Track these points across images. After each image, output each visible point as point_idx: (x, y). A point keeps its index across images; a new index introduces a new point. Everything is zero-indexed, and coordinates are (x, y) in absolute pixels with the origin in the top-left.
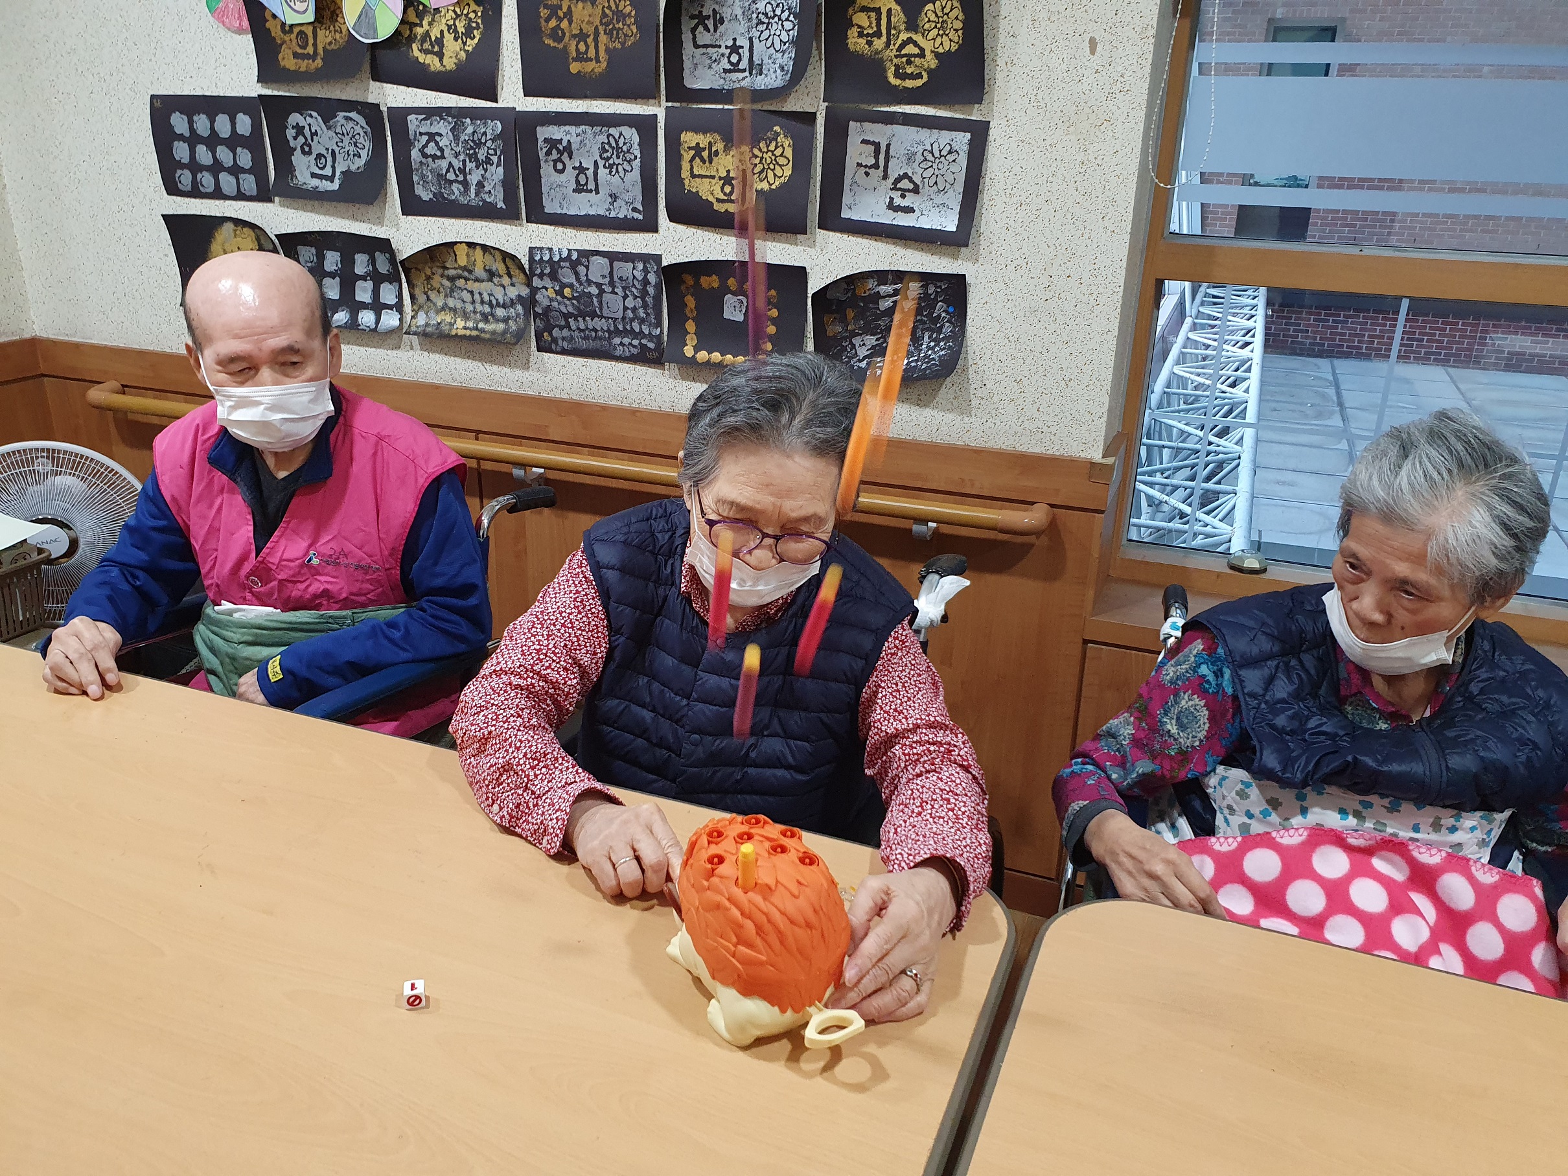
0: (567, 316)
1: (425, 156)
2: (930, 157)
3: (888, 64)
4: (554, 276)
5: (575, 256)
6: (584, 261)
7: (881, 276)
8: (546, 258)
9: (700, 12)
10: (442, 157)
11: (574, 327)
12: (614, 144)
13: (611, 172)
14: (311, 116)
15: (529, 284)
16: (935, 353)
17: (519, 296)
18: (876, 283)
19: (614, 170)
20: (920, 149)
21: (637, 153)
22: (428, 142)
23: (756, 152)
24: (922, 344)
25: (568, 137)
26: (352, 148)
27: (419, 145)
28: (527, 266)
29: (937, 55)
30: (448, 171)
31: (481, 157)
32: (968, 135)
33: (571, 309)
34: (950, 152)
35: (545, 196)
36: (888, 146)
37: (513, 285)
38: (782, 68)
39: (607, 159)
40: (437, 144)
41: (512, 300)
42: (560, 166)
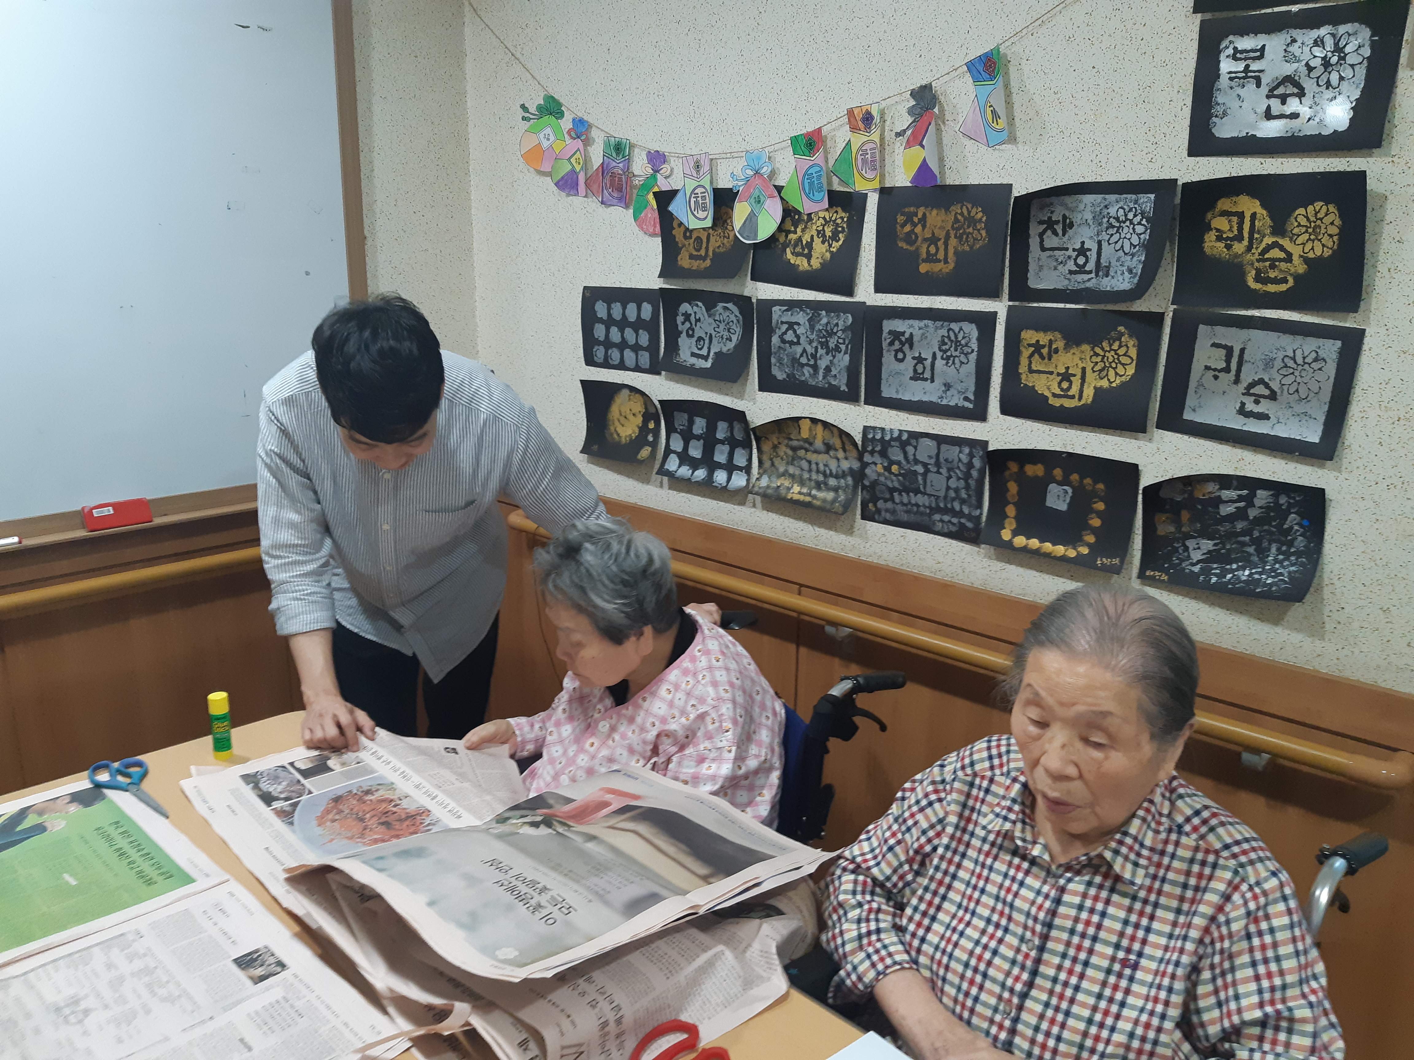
0: (892, 490)
1: (783, 341)
2: (1291, 364)
3: (1248, 268)
4: (883, 454)
5: (905, 437)
6: (913, 442)
7: (1225, 481)
8: (878, 436)
9: (1050, 218)
10: (798, 343)
11: (897, 500)
12: (953, 338)
13: (947, 363)
14: (697, 305)
15: (860, 458)
16: (1284, 567)
17: (851, 469)
18: (1217, 487)
19: (951, 362)
20: (1281, 355)
21: (974, 345)
22: (787, 330)
23: (1098, 350)
24: (1268, 556)
25: (911, 330)
26: (726, 333)
27: (779, 332)
28: (859, 443)
29: (1306, 260)
30: (801, 355)
31: (832, 344)
32: (1339, 343)
33: (896, 485)
34: (1316, 360)
35: (883, 382)
36: (1242, 351)
37: (846, 458)
38: (1130, 271)
39: (945, 351)
40: (795, 332)
41: (844, 472)
42: (900, 356)
